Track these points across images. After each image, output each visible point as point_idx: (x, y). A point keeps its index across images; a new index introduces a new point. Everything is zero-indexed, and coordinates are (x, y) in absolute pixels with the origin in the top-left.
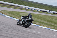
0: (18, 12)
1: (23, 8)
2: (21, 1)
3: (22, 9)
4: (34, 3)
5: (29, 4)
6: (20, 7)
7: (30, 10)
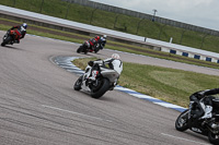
0: (143, 67)
1: (163, 50)
2: (158, 26)
3: (158, 53)
4: (209, 32)
5: (187, 36)
6: (152, 47)
7: (191, 62)
